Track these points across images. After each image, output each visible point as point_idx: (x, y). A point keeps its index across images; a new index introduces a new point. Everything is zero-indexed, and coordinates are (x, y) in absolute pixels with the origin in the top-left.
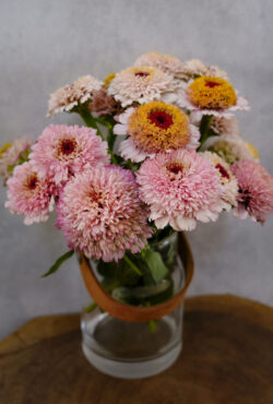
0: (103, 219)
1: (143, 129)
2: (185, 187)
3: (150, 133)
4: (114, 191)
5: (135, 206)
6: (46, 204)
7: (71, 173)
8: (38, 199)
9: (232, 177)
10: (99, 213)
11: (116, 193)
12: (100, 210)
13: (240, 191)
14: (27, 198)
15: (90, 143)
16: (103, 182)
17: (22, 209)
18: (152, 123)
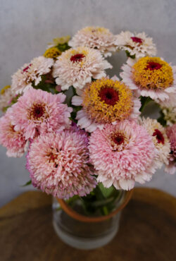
0: (56, 177)
1: (94, 105)
2: (126, 159)
3: (100, 109)
4: (67, 155)
5: (84, 166)
6: (23, 146)
7: (38, 133)
8: (17, 140)
9: (167, 141)
10: (53, 171)
11: (69, 157)
12: (55, 169)
13: (172, 153)
14: (9, 138)
15: (56, 111)
16: (60, 146)
17: (5, 144)
18: (101, 100)
